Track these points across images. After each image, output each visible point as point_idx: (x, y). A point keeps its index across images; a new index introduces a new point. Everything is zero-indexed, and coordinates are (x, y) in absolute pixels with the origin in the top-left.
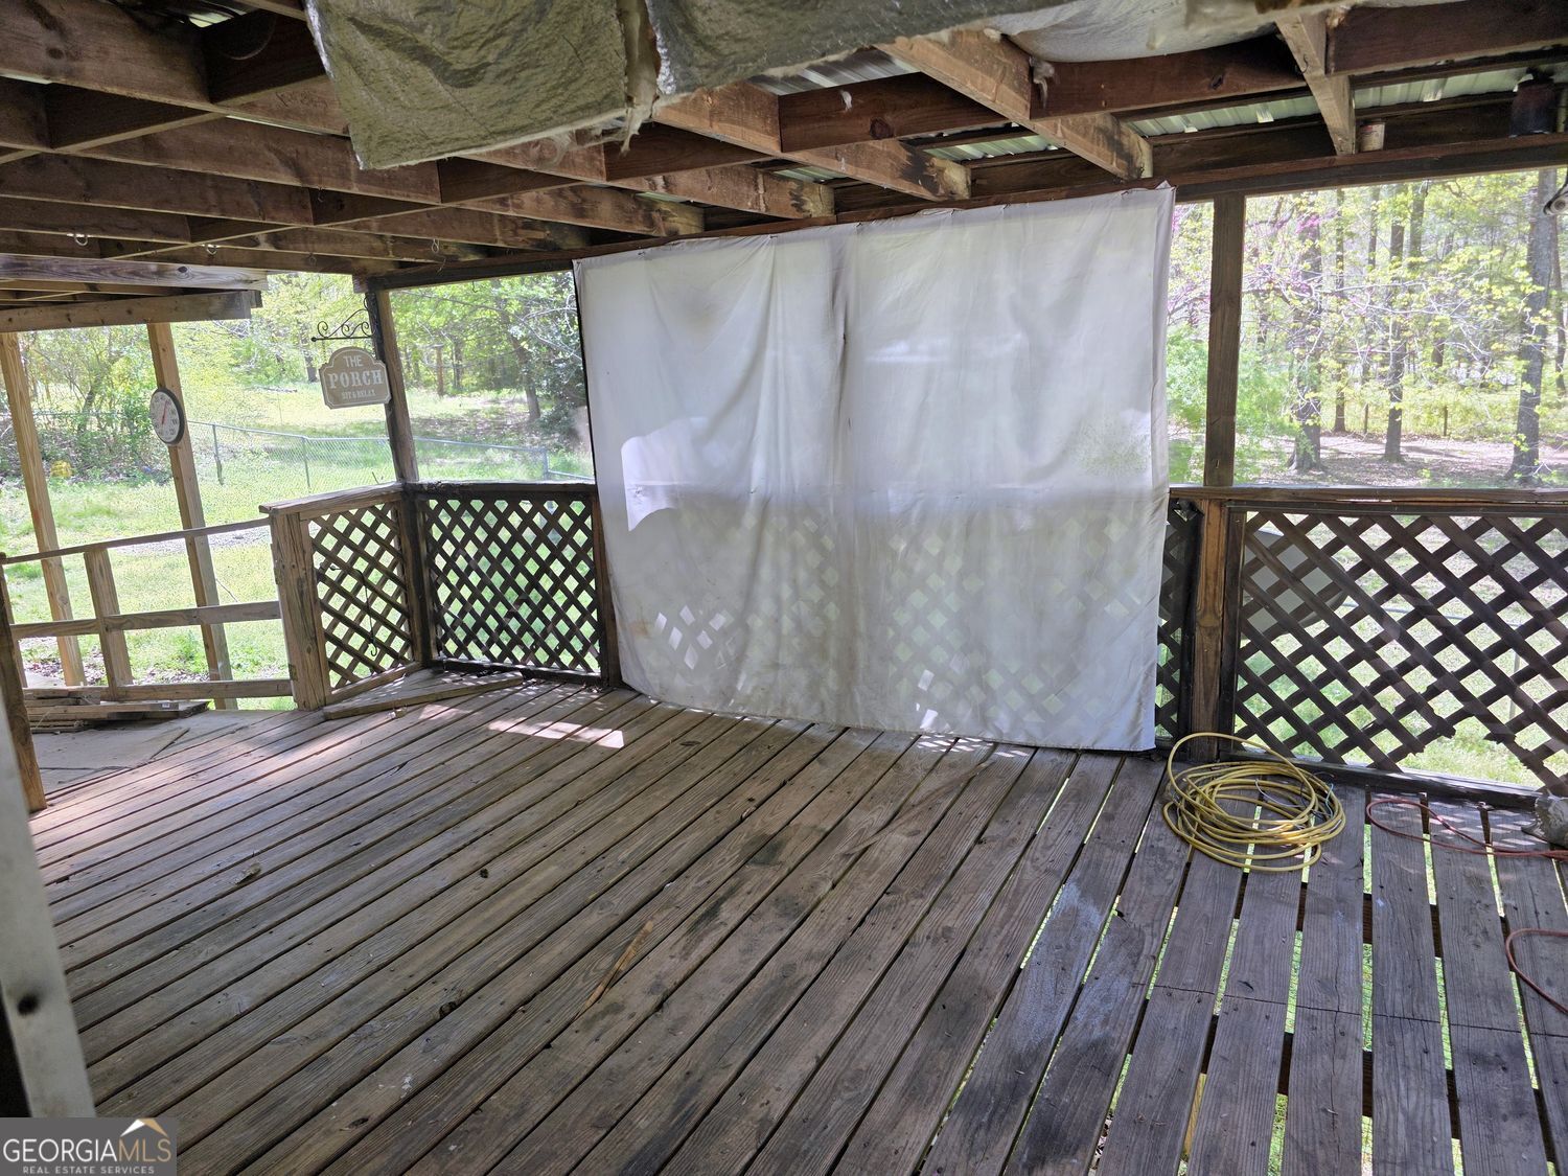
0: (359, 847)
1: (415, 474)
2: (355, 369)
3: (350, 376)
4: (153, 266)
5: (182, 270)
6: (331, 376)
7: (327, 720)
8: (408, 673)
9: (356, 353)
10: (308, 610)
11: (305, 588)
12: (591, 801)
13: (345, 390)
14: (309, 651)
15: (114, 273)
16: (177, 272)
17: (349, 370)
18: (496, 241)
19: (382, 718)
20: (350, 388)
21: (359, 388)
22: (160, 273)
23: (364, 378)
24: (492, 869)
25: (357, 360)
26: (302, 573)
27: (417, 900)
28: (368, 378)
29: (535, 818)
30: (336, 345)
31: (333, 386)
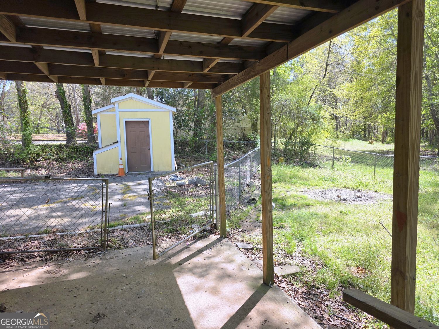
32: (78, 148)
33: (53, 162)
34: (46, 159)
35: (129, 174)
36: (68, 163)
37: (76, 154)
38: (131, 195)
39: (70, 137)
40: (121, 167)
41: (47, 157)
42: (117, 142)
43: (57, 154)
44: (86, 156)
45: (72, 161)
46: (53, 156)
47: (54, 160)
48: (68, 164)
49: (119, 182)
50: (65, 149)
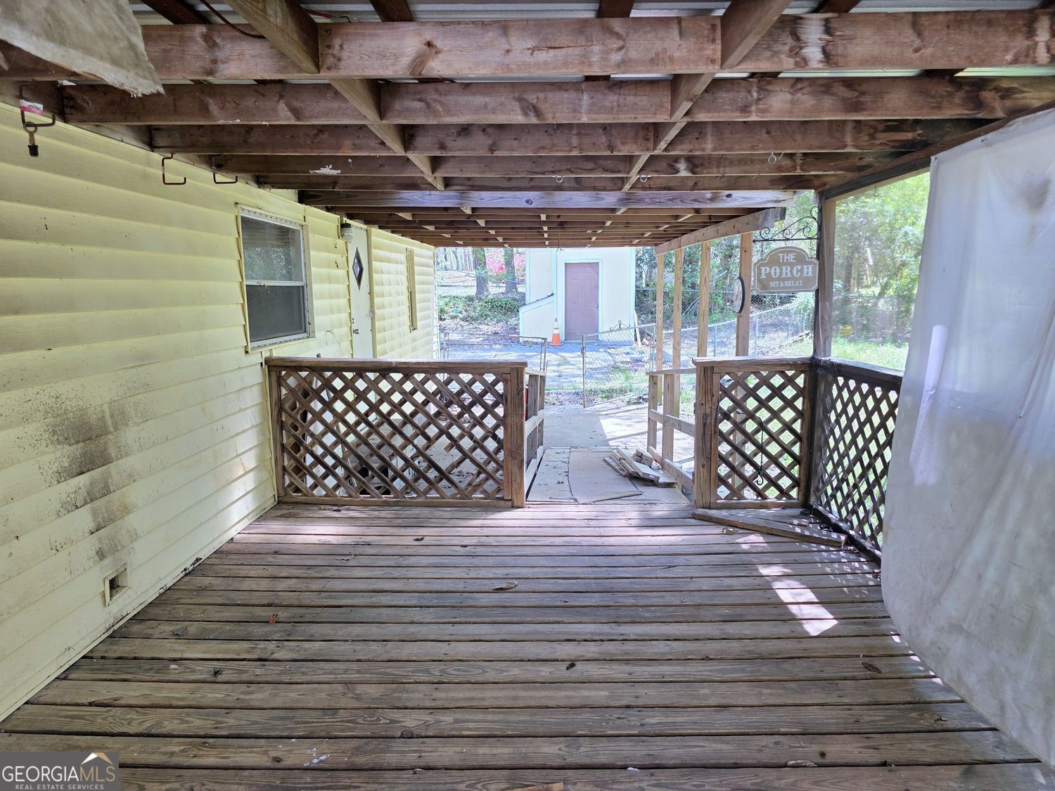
0: (566, 604)
1: (827, 352)
2: (788, 264)
3: (781, 270)
4: (708, 194)
5: (729, 196)
6: (763, 269)
7: (693, 518)
8: (784, 507)
9: (791, 252)
10: (708, 437)
11: (708, 421)
12: (715, 663)
13: (774, 280)
14: (703, 466)
15: (682, 201)
16: (725, 198)
17: (780, 265)
18: (845, 146)
19: (718, 530)
20: (779, 279)
21: (788, 279)
22: (712, 200)
23: (795, 271)
24: (579, 666)
25: (791, 257)
26: (708, 411)
27: (520, 656)
28: (798, 271)
29: (666, 649)
30: (774, 245)
31: (763, 277)
32: (492, 301)
33: (462, 323)
34: (453, 318)
35: (566, 343)
36: (480, 323)
37: (490, 310)
38: (567, 367)
39: (481, 283)
40: (556, 332)
41: (454, 314)
42: (552, 294)
43: (466, 311)
44: (505, 314)
45: (486, 322)
46: (461, 312)
47: (463, 320)
48: (481, 326)
49: (553, 353)
50: (476, 302)
